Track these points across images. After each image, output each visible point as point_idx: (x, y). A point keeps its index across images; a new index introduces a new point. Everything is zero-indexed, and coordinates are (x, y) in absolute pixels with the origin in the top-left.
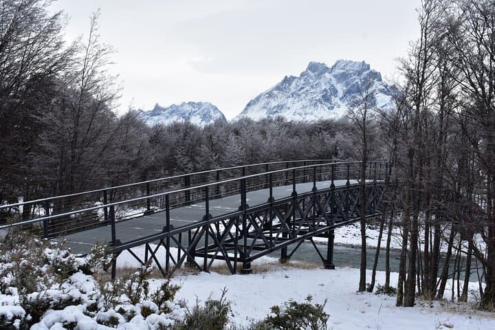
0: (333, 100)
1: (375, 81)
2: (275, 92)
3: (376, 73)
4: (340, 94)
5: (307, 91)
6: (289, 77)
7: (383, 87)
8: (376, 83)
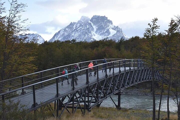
0: (92, 33)
1: (110, 24)
2: (67, 29)
3: (110, 21)
4: (95, 30)
5: (81, 28)
6: (73, 22)
7: (113, 27)
8: (110, 25)
